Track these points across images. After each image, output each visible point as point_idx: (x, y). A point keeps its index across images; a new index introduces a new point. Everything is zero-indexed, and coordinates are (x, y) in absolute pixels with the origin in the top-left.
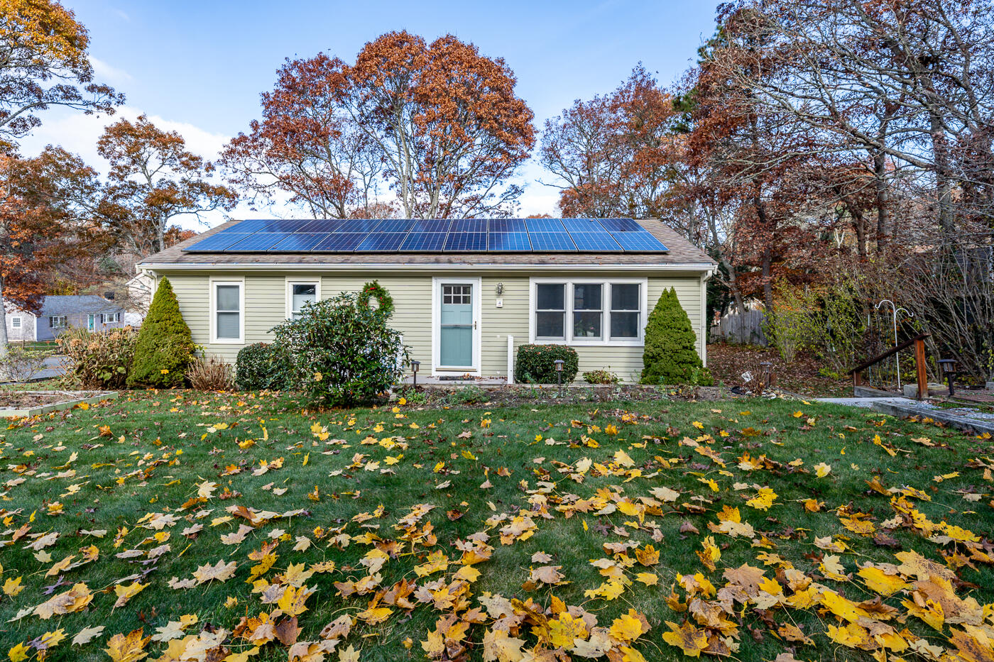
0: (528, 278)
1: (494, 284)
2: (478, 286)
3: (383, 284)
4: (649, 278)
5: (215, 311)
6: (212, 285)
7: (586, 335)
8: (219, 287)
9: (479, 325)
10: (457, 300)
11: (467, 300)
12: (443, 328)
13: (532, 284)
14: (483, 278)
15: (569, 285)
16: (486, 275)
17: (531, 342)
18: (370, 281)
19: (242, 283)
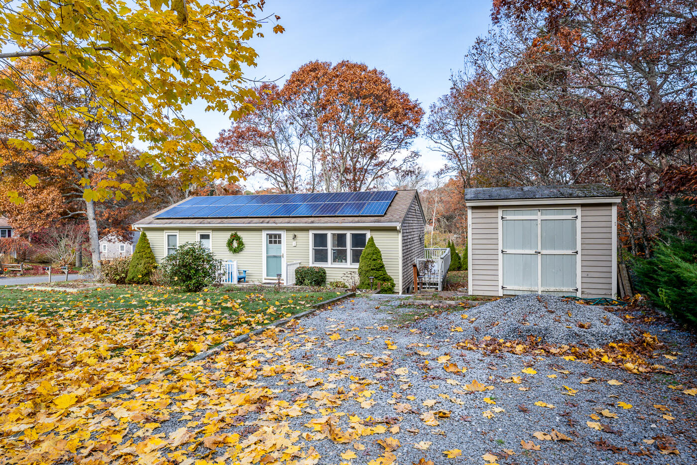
0: (308, 230)
1: (291, 234)
2: (284, 235)
3: (239, 234)
4: (371, 230)
5: (167, 247)
6: (165, 234)
7: (342, 262)
8: (168, 236)
9: (285, 256)
10: (275, 242)
11: (280, 242)
12: (268, 257)
13: (311, 234)
14: (287, 230)
15: (329, 234)
16: (288, 229)
17: (311, 265)
18: (234, 232)
19: (177, 233)
